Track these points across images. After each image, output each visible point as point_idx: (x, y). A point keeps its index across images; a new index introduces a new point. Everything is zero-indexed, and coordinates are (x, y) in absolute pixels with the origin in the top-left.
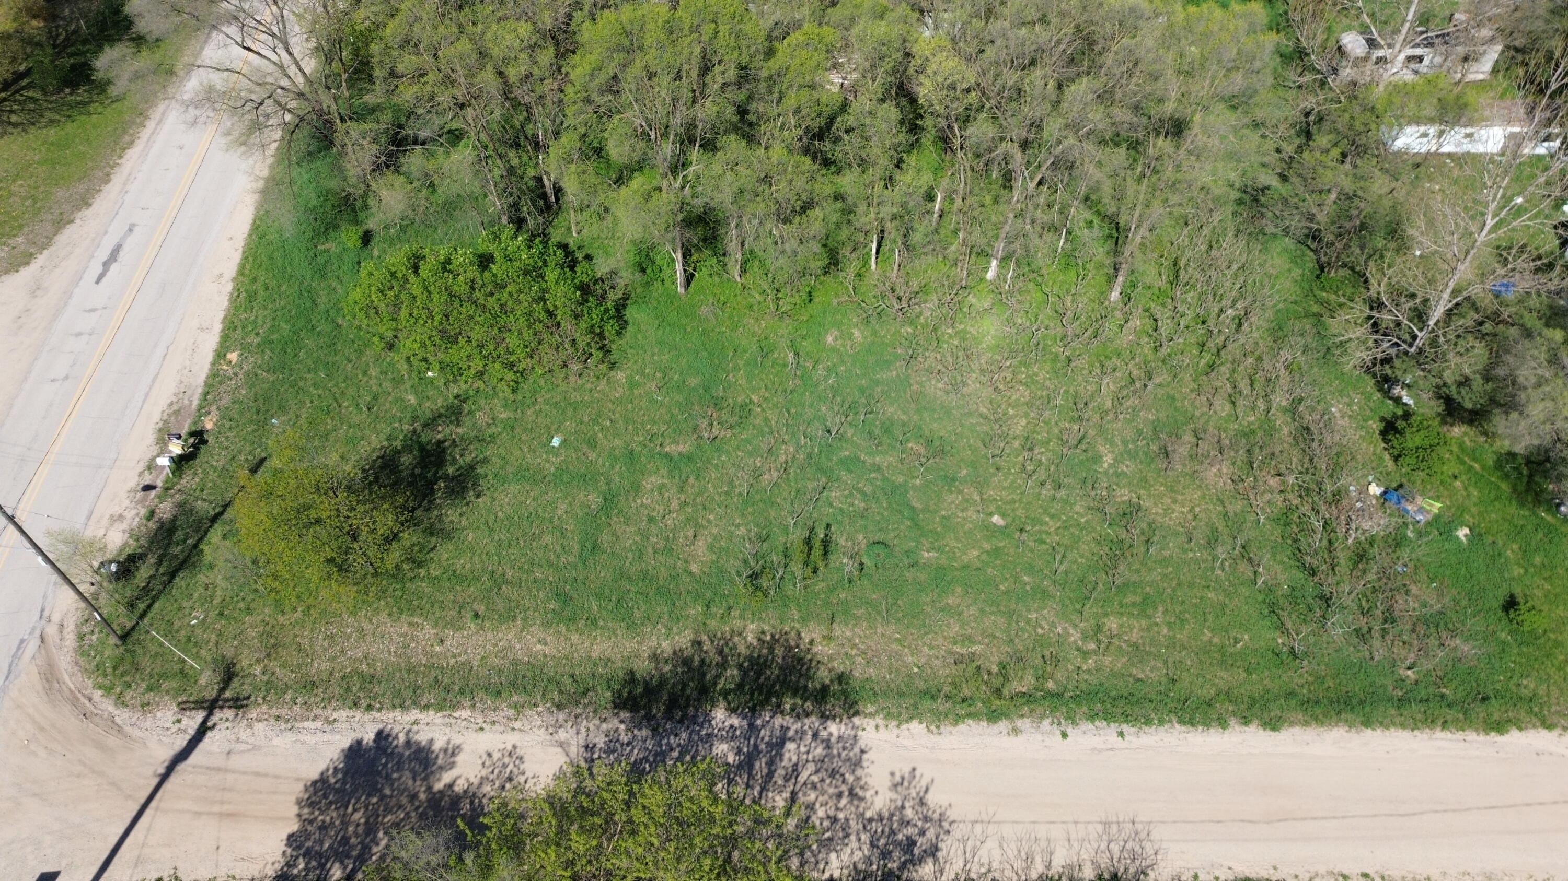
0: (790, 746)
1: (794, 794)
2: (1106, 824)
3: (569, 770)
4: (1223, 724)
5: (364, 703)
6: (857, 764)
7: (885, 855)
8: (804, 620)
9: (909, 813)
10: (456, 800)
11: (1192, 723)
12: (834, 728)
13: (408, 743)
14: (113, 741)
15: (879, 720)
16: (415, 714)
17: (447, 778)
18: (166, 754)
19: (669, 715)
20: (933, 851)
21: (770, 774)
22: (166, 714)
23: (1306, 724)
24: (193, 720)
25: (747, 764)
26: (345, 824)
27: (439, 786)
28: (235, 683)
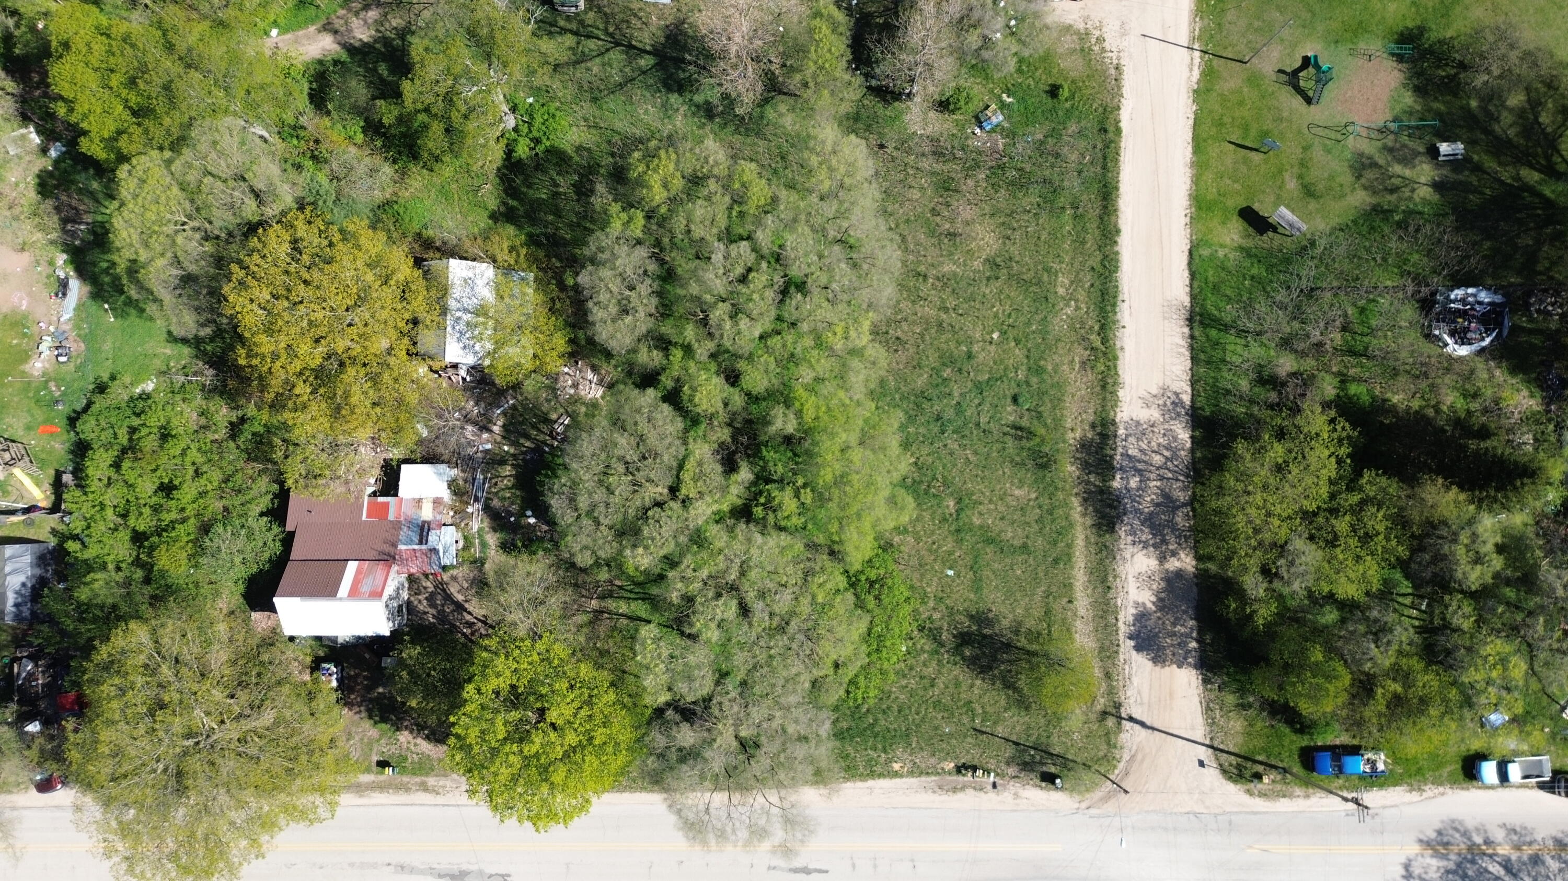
0: (1130, 452)
1: (1153, 452)
2: (1165, 318)
3: (1145, 551)
4: (1117, 253)
5: (1115, 648)
6: (1138, 423)
7: (1178, 415)
8: (1064, 441)
9: (1161, 402)
10: (1160, 600)
11: (1117, 267)
12: (1121, 432)
13: (1134, 625)
14: (1139, 757)
15: (1118, 410)
16: (1120, 624)
17: (1150, 605)
18: (1143, 732)
19: (1115, 508)
20: (1177, 394)
21: (1144, 462)
22: (1123, 737)
23: (1117, 216)
24: (1127, 725)
25: (1139, 472)
26: (1172, 645)
27: (1154, 608)
28: (1109, 710)
